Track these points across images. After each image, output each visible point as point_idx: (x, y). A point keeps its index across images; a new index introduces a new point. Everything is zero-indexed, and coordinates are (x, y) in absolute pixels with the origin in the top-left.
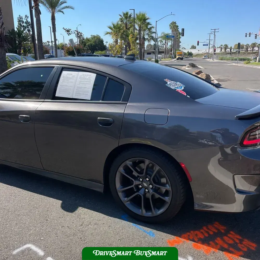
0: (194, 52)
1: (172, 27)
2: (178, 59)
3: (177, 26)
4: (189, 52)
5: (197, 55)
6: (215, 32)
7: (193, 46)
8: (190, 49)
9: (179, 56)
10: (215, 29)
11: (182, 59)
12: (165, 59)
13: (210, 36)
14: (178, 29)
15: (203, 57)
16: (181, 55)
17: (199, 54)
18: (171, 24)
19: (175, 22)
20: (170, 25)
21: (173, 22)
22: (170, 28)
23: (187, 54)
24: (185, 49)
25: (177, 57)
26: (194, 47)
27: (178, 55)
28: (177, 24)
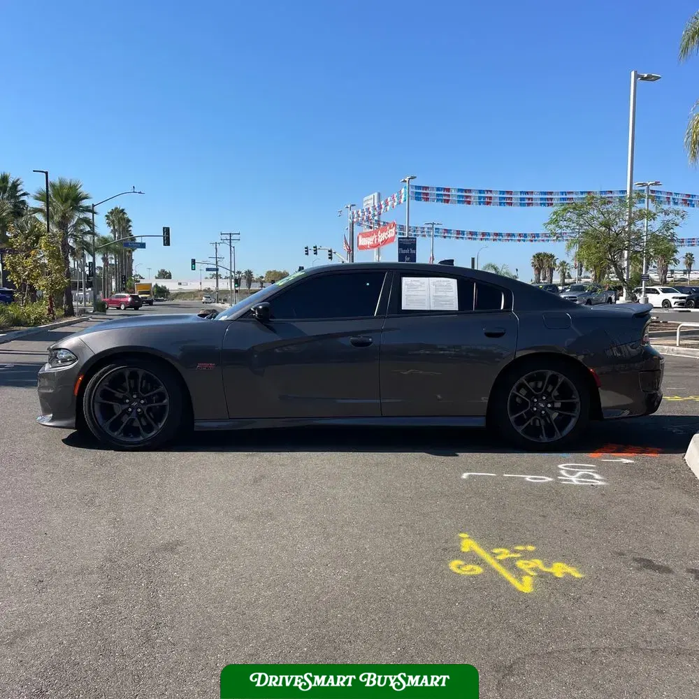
0: (171, 286)
1: (113, 222)
3: (129, 221)
4: (160, 285)
5: (179, 295)
6: (230, 240)
7: (163, 271)
8: (156, 278)
9: (143, 296)
10: (230, 234)
11: (150, 303)
13: (216, 248)
14: (130, 226)
15: (204, 298)
16: (148, 293)
17: (184, 293)
18: (111, 213)
19: (122, 211)
20: (107, 216)
21: (116, 208)
22: (108, 223)
24: (142, 278)
26: (166, 273)
27: (141, 293)
28: (129, 215)
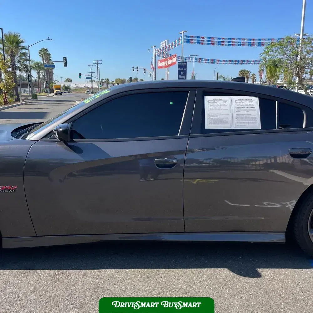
1: (42, 55)
2: (56, 94)
3: (49, 54)
5: (75, 90)
6: (97, 64)
7: (68, 78)
8: (65, 82)
9: (57, 91)
10: (97, 61)
11: (61, 94)
12: (39, 93)
13: (91, 68)
14: (50, 57)
15: (86, 92)
16: (60, 89)
17: (77, 89)
18: (41, 51)
19: (46, 49)
20: (39, 52)
21: (43, 48)
22: (40, 56)
23: (64, 88)
24: (58, 82)
25: (55, 91)
26: (69, 79)
27: (56, 89)
28: (49, 52)
